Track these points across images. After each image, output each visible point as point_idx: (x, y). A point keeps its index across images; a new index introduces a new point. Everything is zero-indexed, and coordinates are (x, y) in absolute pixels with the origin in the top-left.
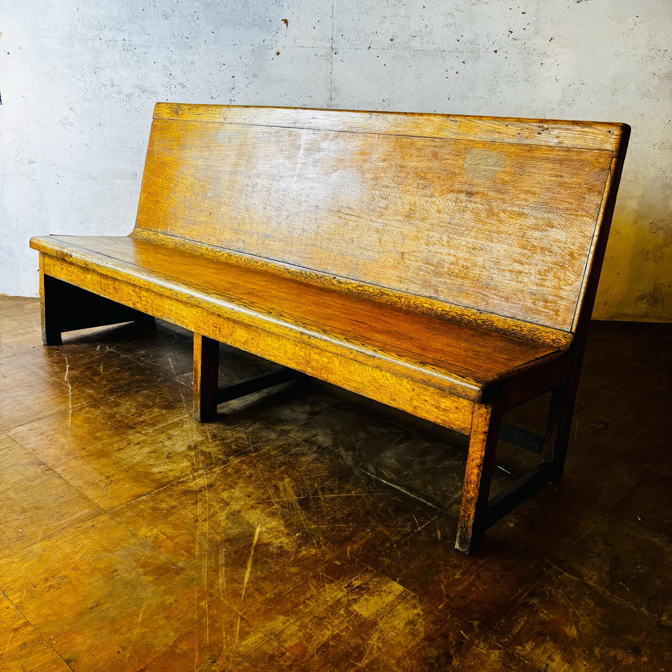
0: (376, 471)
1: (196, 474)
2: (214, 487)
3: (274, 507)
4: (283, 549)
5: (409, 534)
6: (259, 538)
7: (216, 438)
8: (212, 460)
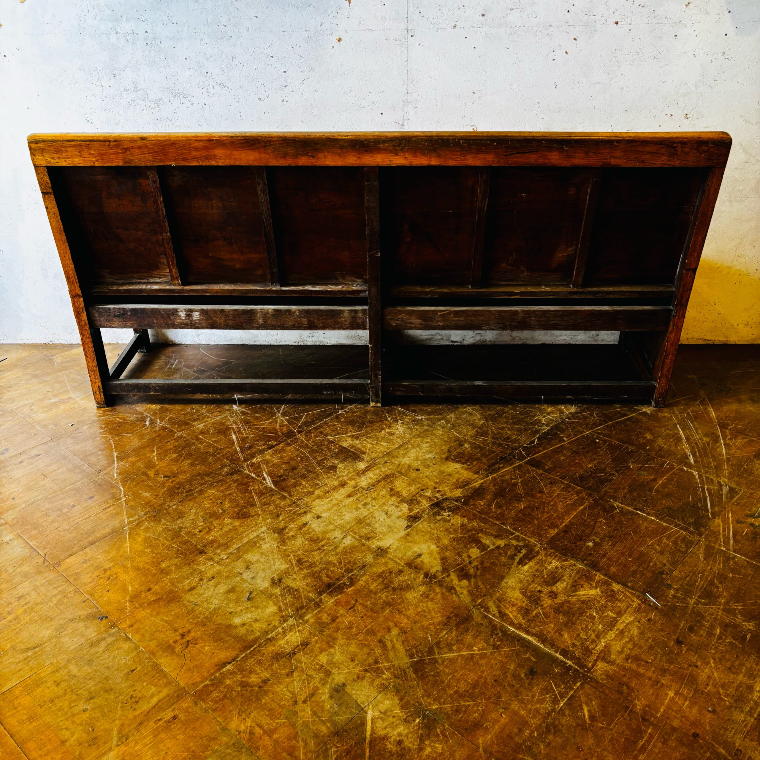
0: (500, 612)
1: (285, 625)
2: (309, 646)
3: (385, 676)
4: (402, 746)
5: (549, 714)
6: (372, 729)
7: (301, 564)
8: (302, 602)
